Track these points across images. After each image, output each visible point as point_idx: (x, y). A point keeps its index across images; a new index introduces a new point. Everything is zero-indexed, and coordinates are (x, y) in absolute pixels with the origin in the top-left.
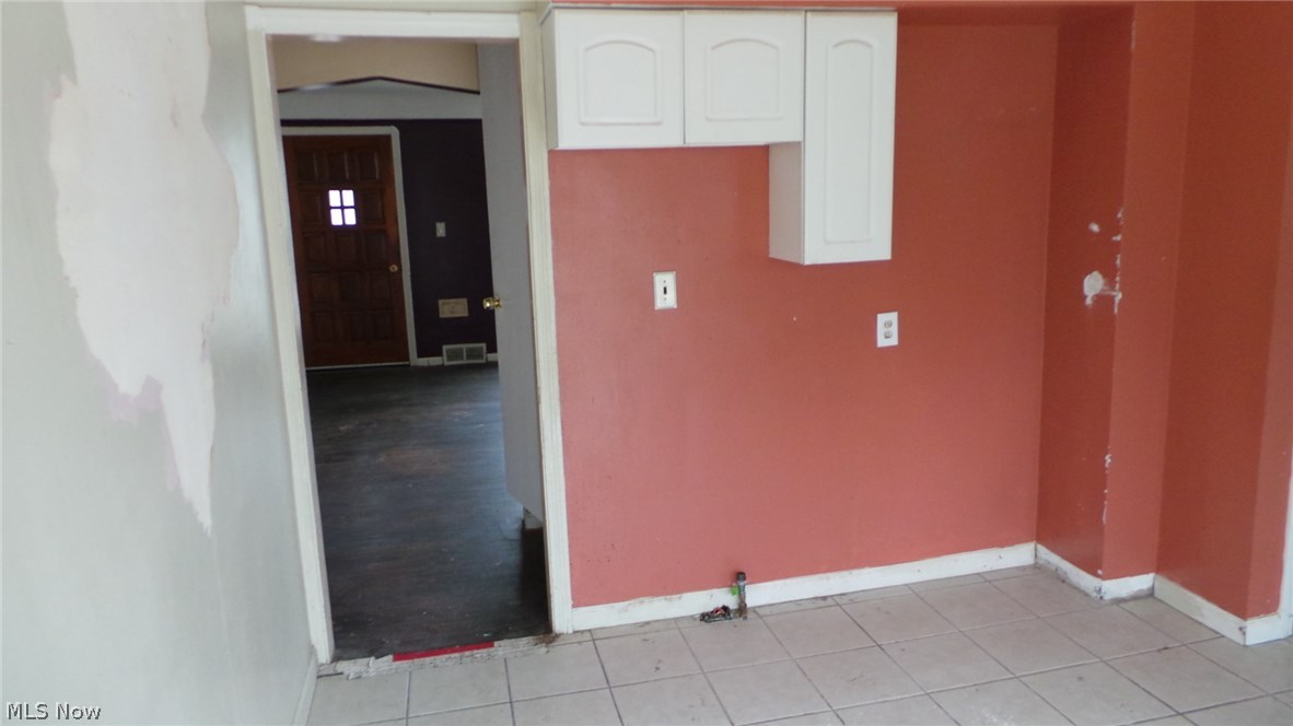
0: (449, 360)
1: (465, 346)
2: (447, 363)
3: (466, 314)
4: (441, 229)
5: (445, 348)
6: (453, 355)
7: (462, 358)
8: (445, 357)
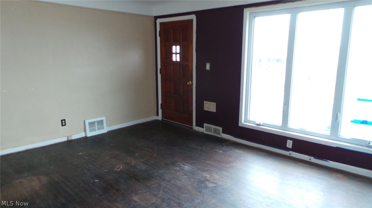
0: (206, 131)
1: (213, 127)
2: (205, 132)
3: (215, 111)
4: (208, 67)
5: (205, 125)
6: (208, 129)
7: (212, 132)
8: (205, 129)
